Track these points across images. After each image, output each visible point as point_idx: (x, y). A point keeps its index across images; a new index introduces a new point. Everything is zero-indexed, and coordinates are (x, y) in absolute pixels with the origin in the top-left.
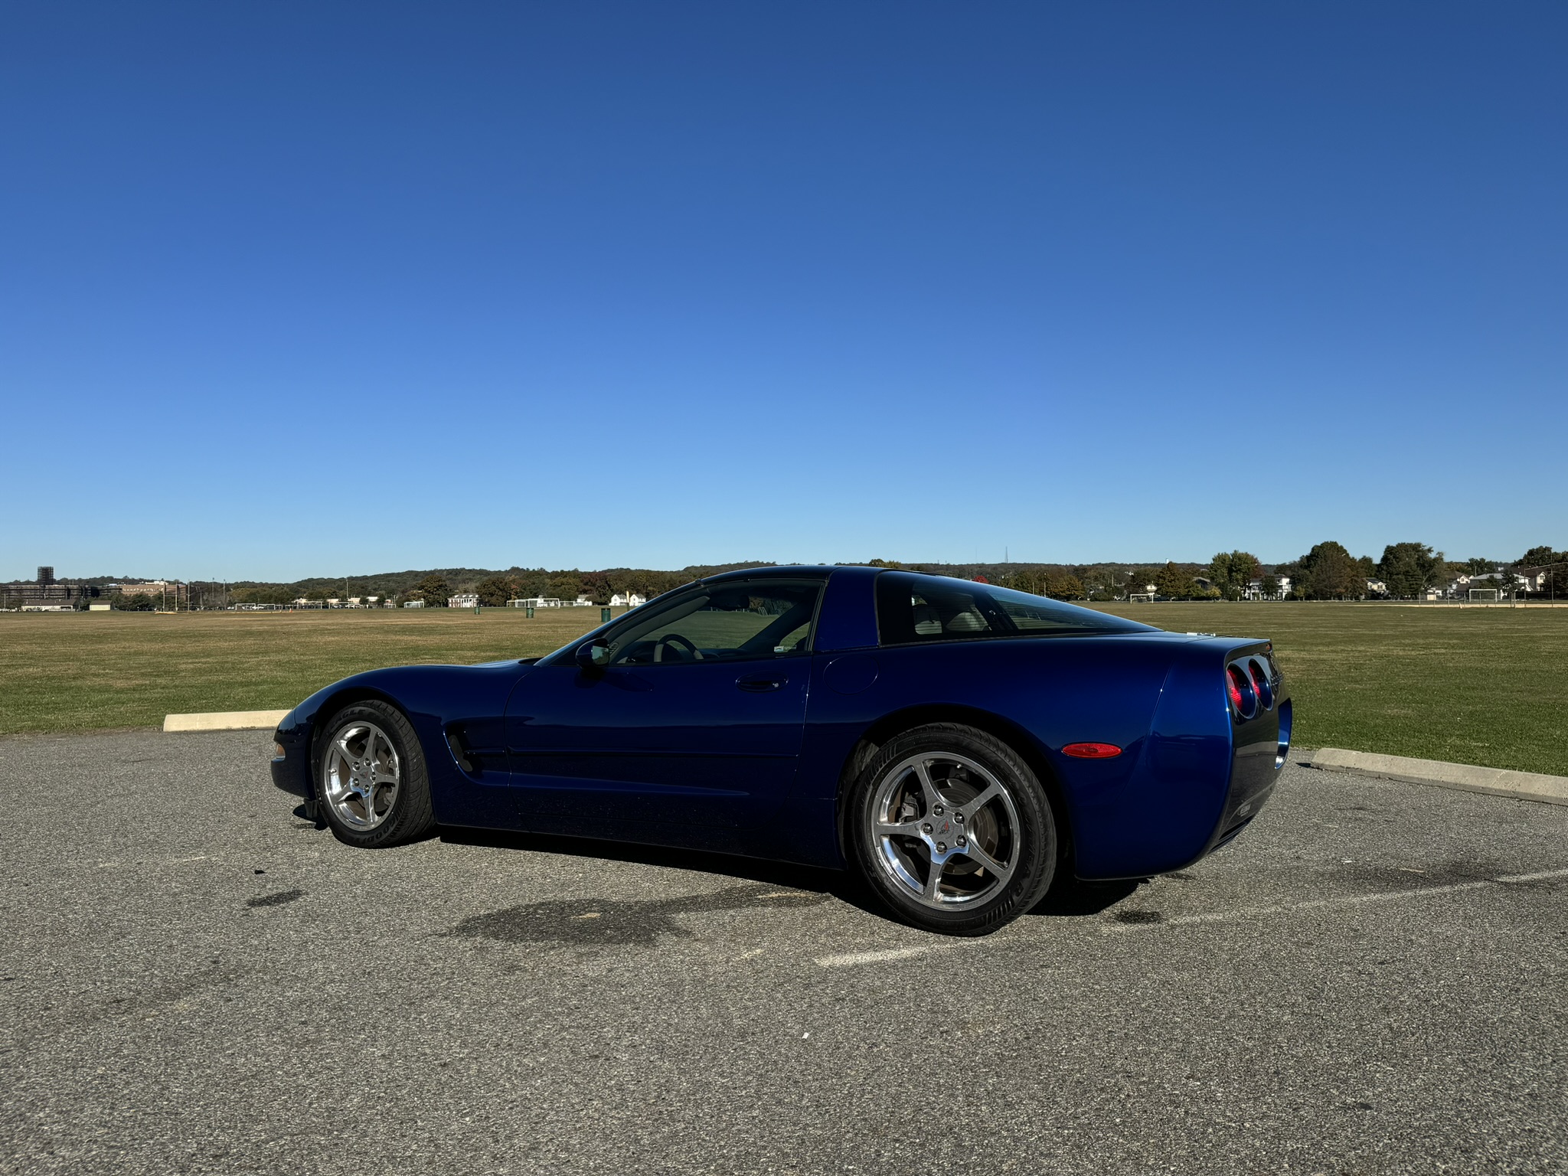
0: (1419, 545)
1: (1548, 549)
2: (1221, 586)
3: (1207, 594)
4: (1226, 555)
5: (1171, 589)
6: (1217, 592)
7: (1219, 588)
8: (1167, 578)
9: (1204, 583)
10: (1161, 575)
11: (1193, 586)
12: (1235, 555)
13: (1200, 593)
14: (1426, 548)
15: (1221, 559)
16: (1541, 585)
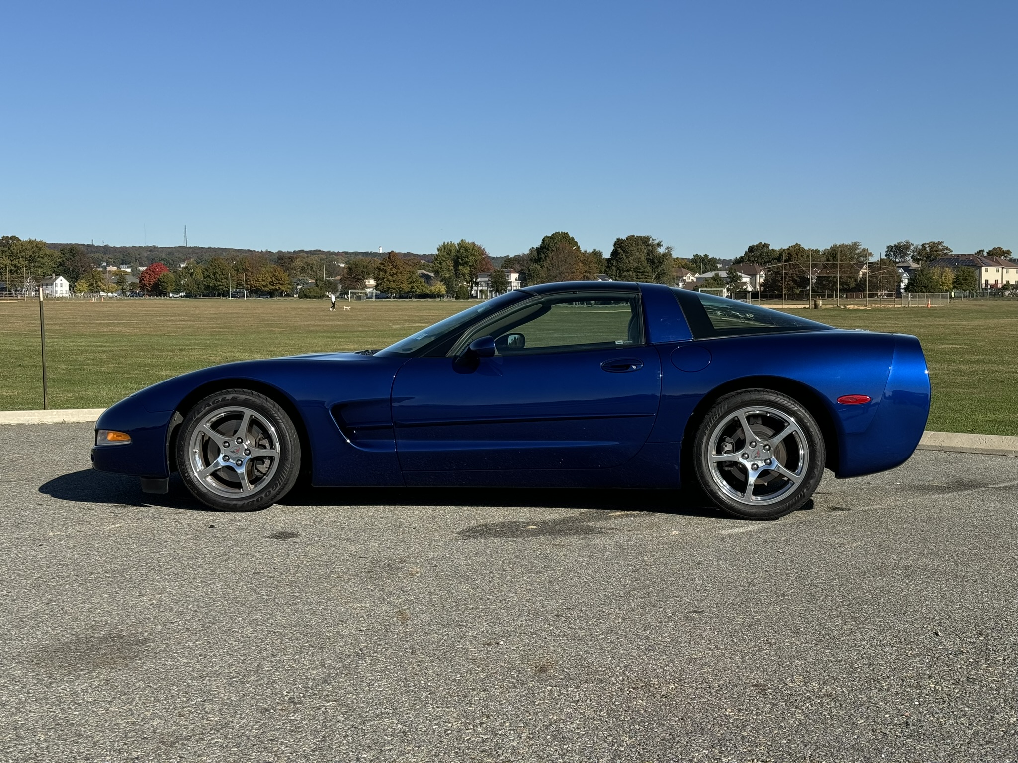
0: (647, 239)
1: (766, 246)
2: (446, 281)
3: (431, 290)
4: (452, 245)
5: (393, 285)
6: (443, 288)
7: (445, 284)
8: (389, 271)
9: (428, 278)
10: (382, 267)
11: (417, 281)
12: (462, 245)
13: (424, 289)
14: (656, 242)
15: (446, 249)
16: (761, 285)
